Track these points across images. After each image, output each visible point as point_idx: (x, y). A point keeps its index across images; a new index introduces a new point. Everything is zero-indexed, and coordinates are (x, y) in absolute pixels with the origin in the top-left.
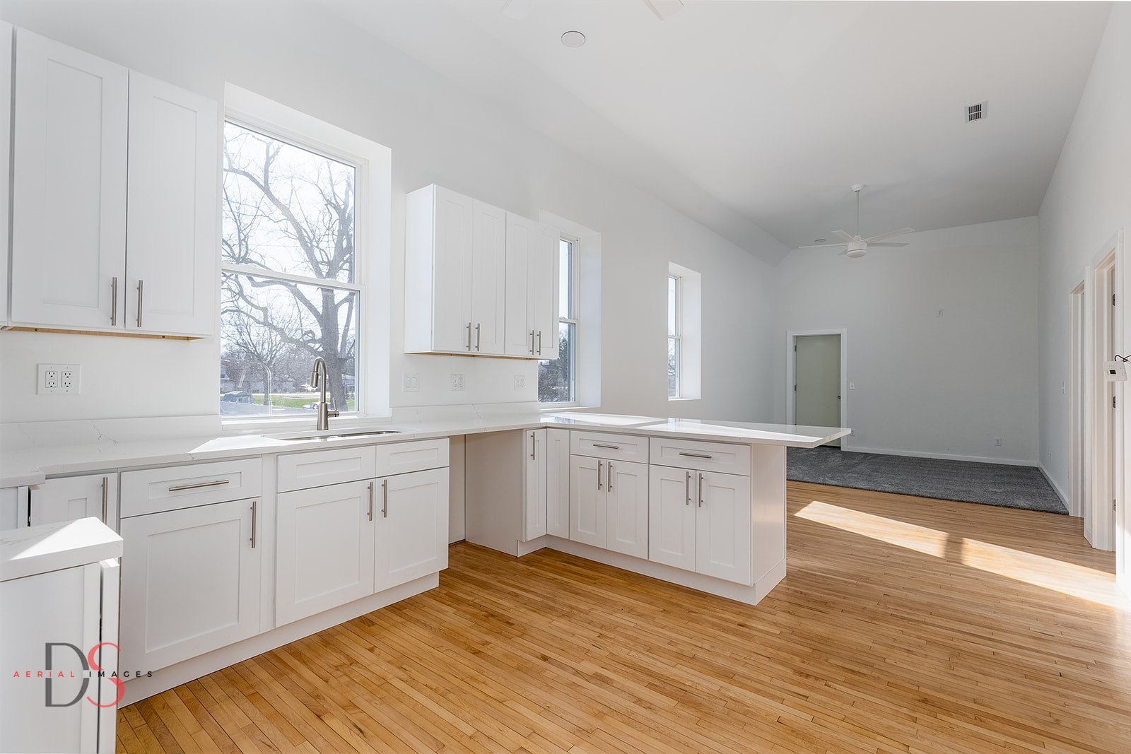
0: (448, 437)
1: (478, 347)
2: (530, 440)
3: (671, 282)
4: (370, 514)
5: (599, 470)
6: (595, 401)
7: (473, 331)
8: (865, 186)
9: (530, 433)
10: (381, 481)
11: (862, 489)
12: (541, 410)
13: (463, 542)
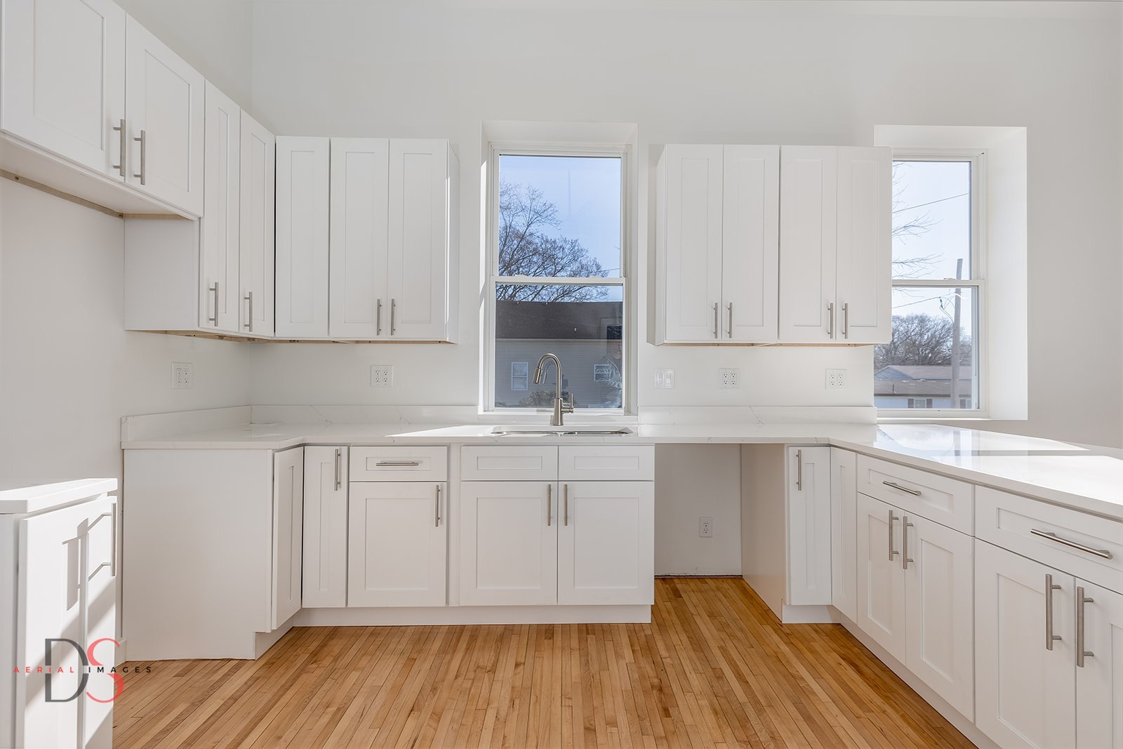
0: (655, 444)
1: (730, 334)
2: (793, 461)
4: (549, 518)
5: (890, 528)
7: (722, 312)
9: (793, 451)
10: (562, 484)
12: (878, 419)
13: (738, 579)
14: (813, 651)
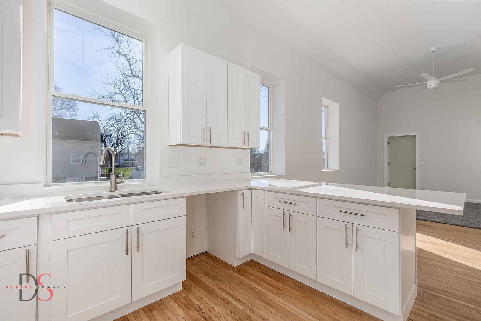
0: (186, 196)
1: (210, 141)
2: (240, 197)
3: (323, 109)
4: (127, 250)
5: (283, 218)
6: (283, 172)
7: (207, 132)
8: (439, 48)
9: (241, 192)
10: (135, 228)
11: (440, 223)
12: (251, 177)
13: (206, 253)
14: (251, 275)
